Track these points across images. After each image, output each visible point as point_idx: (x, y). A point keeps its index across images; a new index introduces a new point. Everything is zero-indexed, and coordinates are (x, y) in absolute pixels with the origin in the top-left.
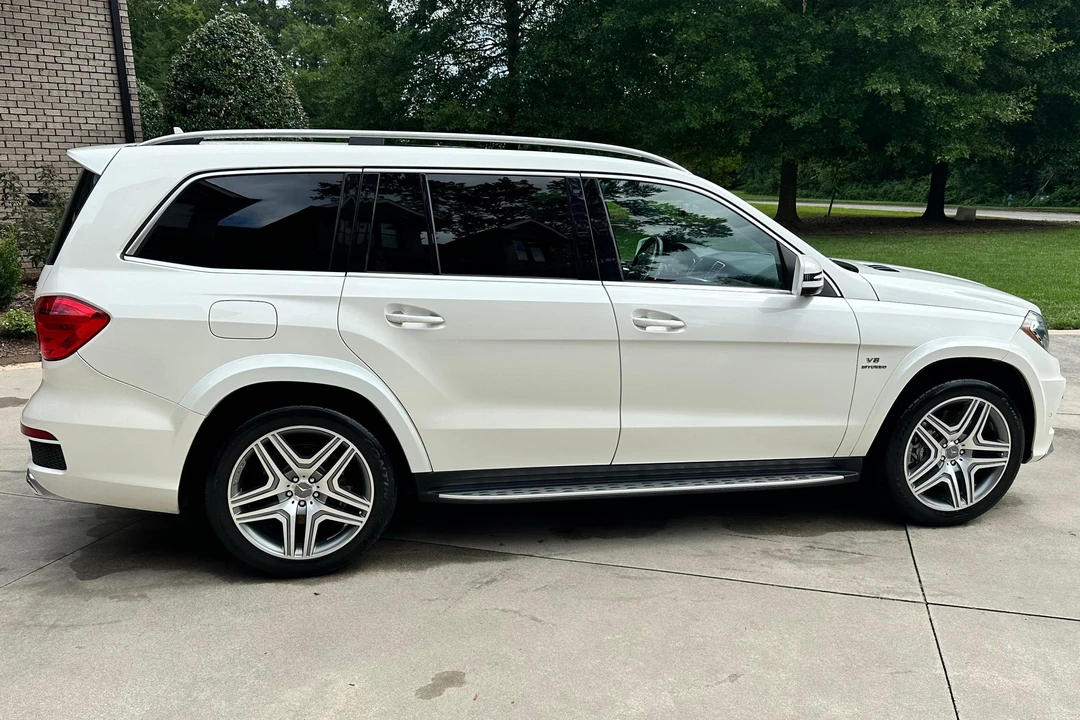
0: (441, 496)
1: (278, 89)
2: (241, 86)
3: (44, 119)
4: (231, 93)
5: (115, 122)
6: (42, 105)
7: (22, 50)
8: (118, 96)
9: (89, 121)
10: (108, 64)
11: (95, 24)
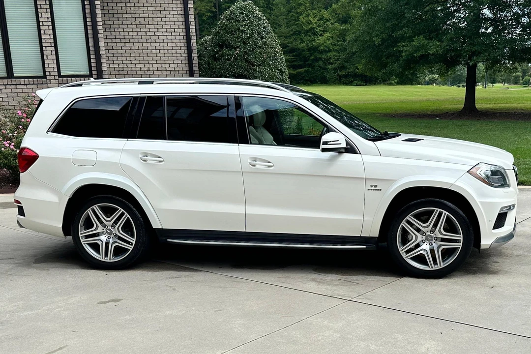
0: (168, 240)
1: (265, 43)
2: (244, 43)
3: (148, 65)
4: (238, 47)
5: (184, 65)
6: (148, 58)
7: (139, 30)
8: (186, 52)
9: (171, 65)
10: (182, 34)
11: (176, 13)
